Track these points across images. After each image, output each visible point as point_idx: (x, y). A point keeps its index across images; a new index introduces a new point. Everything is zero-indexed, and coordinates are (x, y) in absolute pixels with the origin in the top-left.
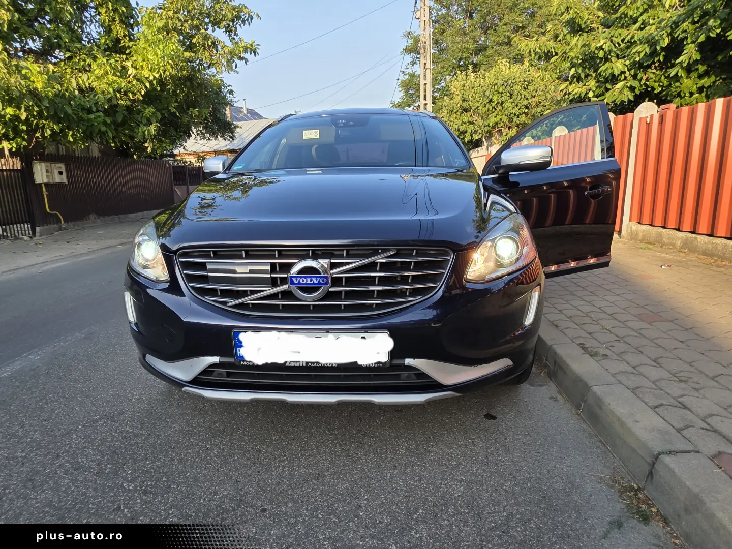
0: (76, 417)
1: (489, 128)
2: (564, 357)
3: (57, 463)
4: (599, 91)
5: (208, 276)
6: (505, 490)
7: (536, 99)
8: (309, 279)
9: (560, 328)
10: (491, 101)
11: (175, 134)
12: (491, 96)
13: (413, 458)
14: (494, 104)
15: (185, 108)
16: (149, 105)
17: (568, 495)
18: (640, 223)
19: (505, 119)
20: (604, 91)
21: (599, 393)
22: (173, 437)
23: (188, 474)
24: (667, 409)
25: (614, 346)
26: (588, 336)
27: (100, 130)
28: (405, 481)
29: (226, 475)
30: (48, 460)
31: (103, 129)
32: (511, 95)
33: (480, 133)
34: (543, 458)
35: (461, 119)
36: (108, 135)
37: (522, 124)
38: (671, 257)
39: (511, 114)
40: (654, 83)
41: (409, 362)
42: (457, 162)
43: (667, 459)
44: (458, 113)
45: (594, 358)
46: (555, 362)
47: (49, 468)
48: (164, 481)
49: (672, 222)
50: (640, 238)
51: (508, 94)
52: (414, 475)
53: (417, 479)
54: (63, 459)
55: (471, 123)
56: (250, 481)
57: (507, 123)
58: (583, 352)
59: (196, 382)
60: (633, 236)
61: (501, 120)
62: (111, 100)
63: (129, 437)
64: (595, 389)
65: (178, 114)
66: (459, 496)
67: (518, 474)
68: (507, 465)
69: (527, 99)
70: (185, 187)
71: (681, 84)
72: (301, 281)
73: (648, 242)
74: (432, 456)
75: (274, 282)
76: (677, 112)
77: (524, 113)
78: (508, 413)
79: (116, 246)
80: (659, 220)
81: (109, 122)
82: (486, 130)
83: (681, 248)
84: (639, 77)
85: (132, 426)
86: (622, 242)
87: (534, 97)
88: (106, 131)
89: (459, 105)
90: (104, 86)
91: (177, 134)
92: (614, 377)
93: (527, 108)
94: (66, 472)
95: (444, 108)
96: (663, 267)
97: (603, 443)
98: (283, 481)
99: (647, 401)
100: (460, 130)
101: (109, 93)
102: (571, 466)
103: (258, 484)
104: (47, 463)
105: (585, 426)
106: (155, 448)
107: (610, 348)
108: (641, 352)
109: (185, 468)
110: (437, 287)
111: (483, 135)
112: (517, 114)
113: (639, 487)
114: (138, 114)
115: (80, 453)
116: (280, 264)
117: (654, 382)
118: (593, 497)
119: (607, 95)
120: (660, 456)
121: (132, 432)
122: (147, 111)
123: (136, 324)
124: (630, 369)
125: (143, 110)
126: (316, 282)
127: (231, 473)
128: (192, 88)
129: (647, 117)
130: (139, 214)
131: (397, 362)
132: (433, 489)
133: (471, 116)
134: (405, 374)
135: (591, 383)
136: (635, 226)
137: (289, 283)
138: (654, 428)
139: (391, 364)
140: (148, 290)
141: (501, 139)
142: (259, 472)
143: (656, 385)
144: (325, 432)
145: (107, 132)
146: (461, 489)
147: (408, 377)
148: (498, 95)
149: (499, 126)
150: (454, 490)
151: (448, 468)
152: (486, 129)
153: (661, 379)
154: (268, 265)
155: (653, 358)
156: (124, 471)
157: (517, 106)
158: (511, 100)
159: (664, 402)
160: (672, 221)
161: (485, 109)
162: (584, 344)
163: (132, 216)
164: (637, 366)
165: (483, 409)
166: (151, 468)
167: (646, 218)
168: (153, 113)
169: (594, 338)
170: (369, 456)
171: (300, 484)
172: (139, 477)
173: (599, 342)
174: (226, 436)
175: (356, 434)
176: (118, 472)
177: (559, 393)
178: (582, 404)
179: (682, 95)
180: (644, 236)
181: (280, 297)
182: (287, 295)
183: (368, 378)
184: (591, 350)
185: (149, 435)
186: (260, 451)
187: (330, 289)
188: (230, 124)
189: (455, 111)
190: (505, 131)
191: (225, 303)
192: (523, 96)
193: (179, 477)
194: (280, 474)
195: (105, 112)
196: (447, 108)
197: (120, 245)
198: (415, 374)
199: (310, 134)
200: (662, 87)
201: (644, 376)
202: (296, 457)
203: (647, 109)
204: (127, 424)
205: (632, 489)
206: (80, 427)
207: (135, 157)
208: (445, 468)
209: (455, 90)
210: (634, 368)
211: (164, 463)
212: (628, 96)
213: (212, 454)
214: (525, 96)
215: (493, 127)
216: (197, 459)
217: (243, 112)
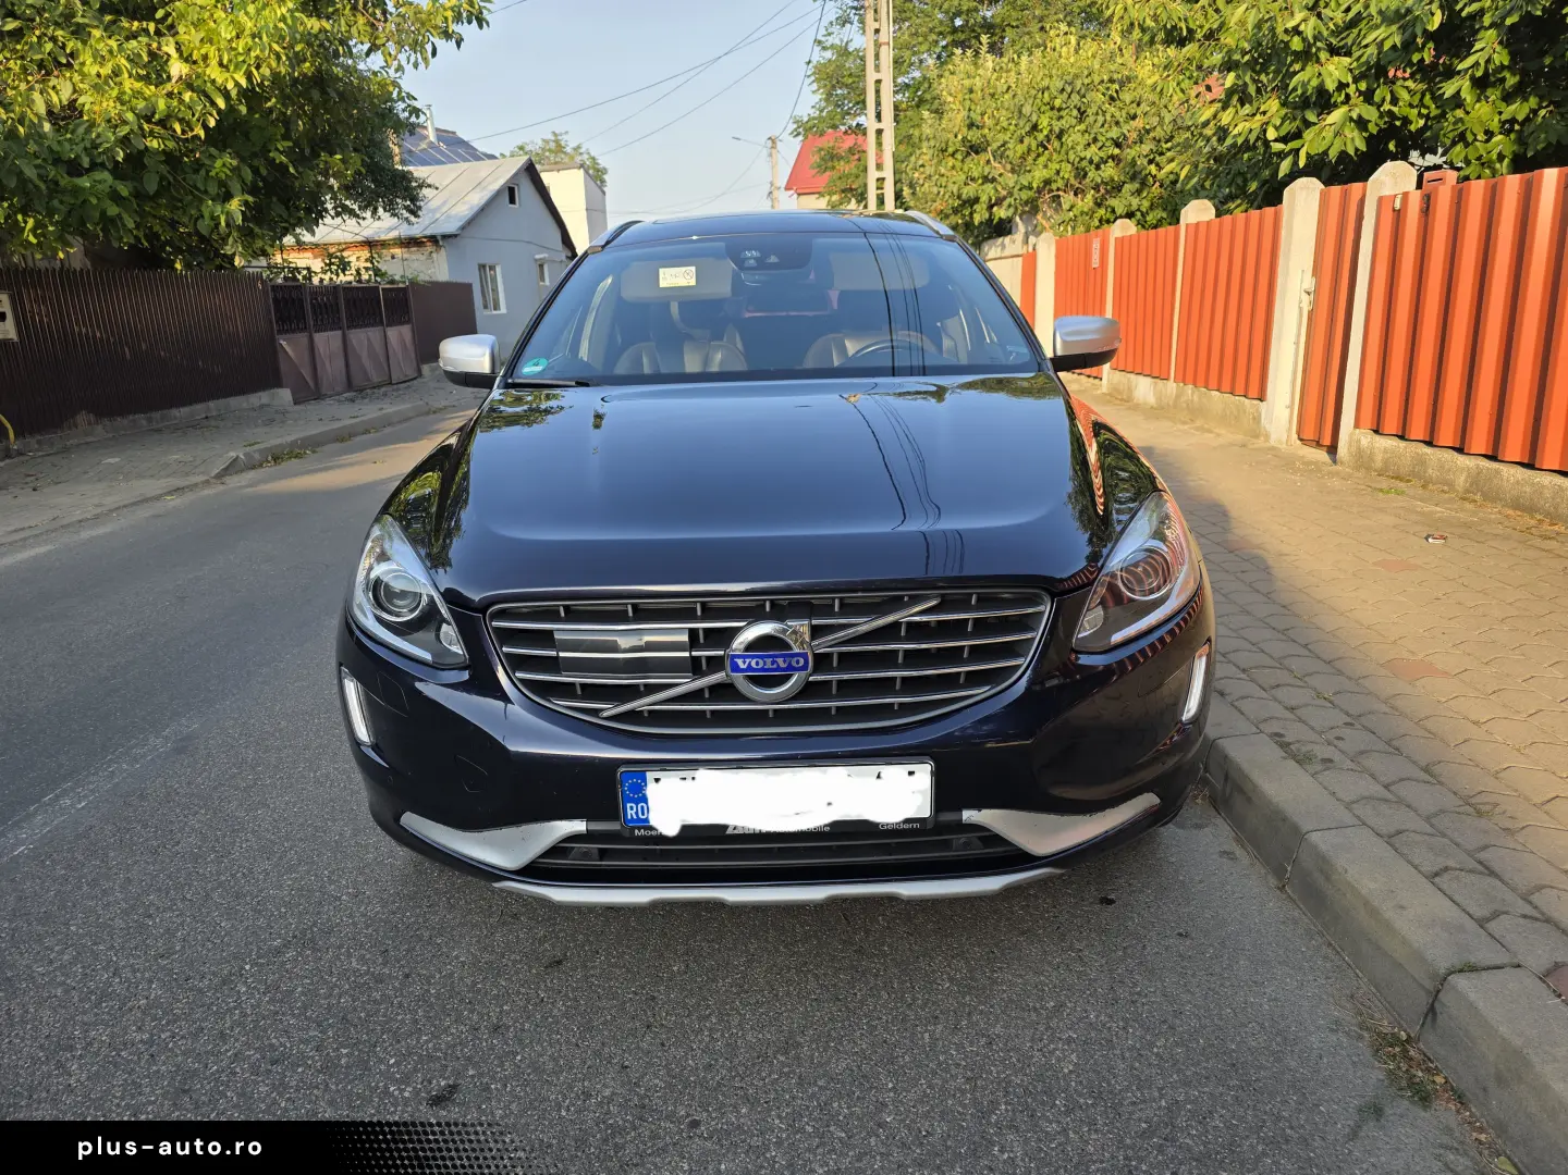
0: (229, 945)
1: (1031, 193)
2: (1245, 767)
3: (227, 1051)
4: (1288, 127)
5: (557, 658)
6: (1157, 1055)
7: (1139, 123)
8: (769, 661)
9: (1229, 699)
10: (1035, 127)
11: (285, 215)
12: (1034, 118)
13: (968, 998)
14: (1041, 137)
15: (307, 151)
16: (222, 149)
17: (1278, 1060)
18: (1376, 432)
19: (1067, 171)
20: (1301, 126)
21: (1323, 847)
22: (461, 979)
23: (519, 1058)
24: (1457, 878)
25: (1343, 739)
26: (1288, 714)
27: (103, 213)
28: (960, 1047)
29: (597, 1054)
30: (204, 1045)
31: (113, 210)
32: (1082, 114)
33: (1010, 206)
34: (1222, 985)
35: (966, 169)
36: (124, 225)
37: (1106, 184)
38: (1447, 513)
39: (1082, 159)
40: (1408, 109)
41: (968, 815)
42: (1011, 352)
43: (1461, 982)
44: (959, 156)
45: (1308, 767)
46: (1227, 777)
47: (215, 1063)
48: (473, 1076)
49: (1447, 434)
50: (1378, 464)
51: (1075, 112)
52: (977, 1034)
53: (983, 1041)
54: (237, 1040)
55: (986, 179)
56: (650, 1064)
57: (1072, 181)
58: (1284, 754)
59: (533, 871)
60: (1362, 460)
61: (1058, 172)
62: (129, 140)
63: (365, 983)
64: (1315, 837)
65: (292, 170)
66: (1071, 1072)
67: (1178, 1022)
68: (1153, 1002)
69: (1117, 123)
70: (302, 338)
71: (1468, 113)
72: (753, 664)
73: (1395, 474)
74: (1004, 991)
75: (695, 668)
76: (1461, 191)
77: (1113, 157)
78: (1141, 891)
79: (158, 498)
80: (1418, 428)
81: (124, 192)
82: (1024, 197)
83: (1467, 491)
84: (1377, 98)
85: (362, 958)
86: (1337, 473)
87: (1134, 117)
88: (120, 214)
89: (960, 137)
90: (110, 107)
91: (290, 215)
92: (1351, 811)
93: (1118, 145)
94: (255, 1070)
95: (925, 144)
96: (1430, 540)
97: (1334, 948)
98: (716, 1060)
99: (1416, 862)
100: (964, 197)
101: (125, 122)
102: (1275, 999)
103: (669, 1071)
104: (207, 1052)
105: (1296, 913)
106: (431, 1006)
107: (1336, 742)
108: (1397, 749)
109: (508, 1045)
110: (1019, 666)
111: (1016, 208)
112: (1096, 159)
113: (1409, 1036)
114: (196, 171)
115: (271, 1026)
116: (705, 630)
117: (1428, 819)
118: (1325, 1060)
119: (1308, 135)
120: (1449, 978)
121: (368, 971)
122: (218, 163)
123: (375, 747)
124: (1377, 790)
125: (207, 162)
126: (783, 665)
127: (606, 1050)
128: (326, 101)
129: (1395, 196)
130: (199, 407)
131: (947, 817)
132: (1018, 1060)
133: (988, 162)
134: (963, 838)
135: (1305, 827)
136: (1366, 438)
137: (729, 669)
138: (1434, 921)
139: (936, 821)
140: (418, 685)
141: (1058, 218)
142: (663, 1045)
143: (1432, 826)
144: (777, 950)
145: (121, 219)
146: (1074, 1057)
147: (966, 845)
148: (1048, 114)
149: (1054, 186)
150: (1059, 1060)
151: (1039, 1014)
152: (1025, 195)
153: (1442, 811)
154: (684, 634)
155: (1424, 764)
156: (381, 1061)
157: (1095, 140)
158: (1082, 127)
159: (1451, 863)
160: (1447, 432)
161: (1021, 149)
162: (1281, 736)
163: (182, 412)
164: (1394, 783)
165: (1088, 883)
166: (436, 1049)
167: (1392, 422)
168: (234, 170)
169: (1301, 720)
170: (880, 997)
171: (753, 1065)
172: (416, 1070)
173: (1313, 729)
174: (574, 969)
175: (842, 951)
176: (368, 1061)
177: (1238, 840)
178: (1289, 869)
179: (1470, 138)
180: (1386, 462)
181: (707, 696)
182: (725, 691)
183: (887, 849)
184: (1299, 750)
185: (407, 976)
186: (653, 998)
187: (811, 679)
188: (406, 177)
189: (951, 150)
190: (1067, 199)
191: (595, 712)
192: (1108, 118)
193: (501, 1065)
194: (707, 1047)
195: (117, 171)
196: (932, 143)
197: (169, 493)
198: (980, 838)
199: (677, 278)
200: (1427, 117)
201: (1409, 806)
202: (732, 1009)
203: (1393, 179)
204: (349, 955)
205: (1394, 1040)
206: (247, 967)
207: (178, 266)
208: (1033, 1015)
209: (950, 99)
210: (1386, 787)
211: (459, 1037)
212: (1355, 142)
213: (556, 1011)
214: (1113, 116)
215: (1039, 191)
216: (527, 1026)
217: (426, 137)
